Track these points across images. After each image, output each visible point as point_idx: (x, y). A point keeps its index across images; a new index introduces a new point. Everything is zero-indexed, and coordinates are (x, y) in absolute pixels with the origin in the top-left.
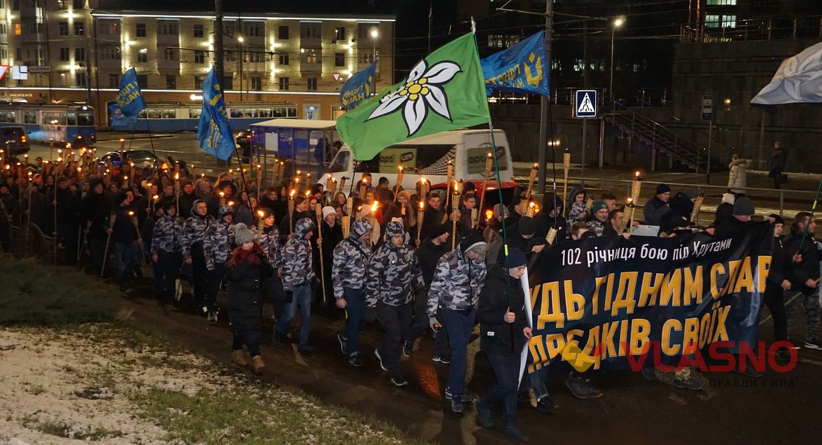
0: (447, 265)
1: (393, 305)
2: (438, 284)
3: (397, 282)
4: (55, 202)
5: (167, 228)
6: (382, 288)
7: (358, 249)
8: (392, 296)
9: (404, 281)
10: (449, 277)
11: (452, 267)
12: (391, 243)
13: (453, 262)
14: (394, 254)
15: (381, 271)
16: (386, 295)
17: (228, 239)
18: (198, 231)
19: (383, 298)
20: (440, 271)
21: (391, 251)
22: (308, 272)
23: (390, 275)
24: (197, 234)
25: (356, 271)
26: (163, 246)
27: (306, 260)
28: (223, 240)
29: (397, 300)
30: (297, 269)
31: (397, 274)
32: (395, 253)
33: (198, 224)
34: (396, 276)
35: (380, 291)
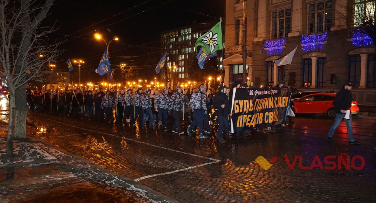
0: (195, 94)
1: (177, 111)
2: (192, 100)
3: (178, 104)
4: (65, 97)
5: (107, 98)
7: (164, 96)
9: (181, 104)
11: (196, 95)
12: (178, 91)
13: (197, 94)
14: (178, 95)
15: (174, 100)
19: (174, 108)
20: (193, 96)
22: (150, 105)
25: (162, 102)
26: (105, 104)
27: (149, 101)
29: (178, 109)
30: (146, 104)
31: (179, 101)
35: (173, 106)
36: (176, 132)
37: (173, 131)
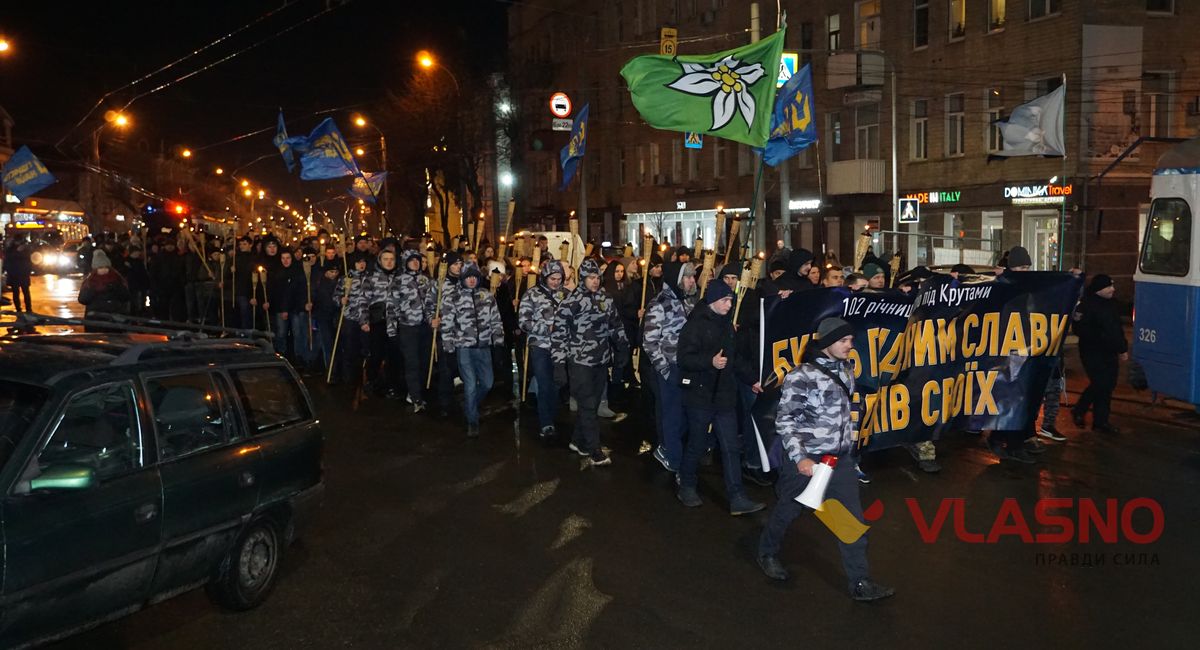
0: (660, 307)
1: (586, 364)
2: (655, 332)
3: (590, 335)
6: (572, 343)
7: (549, 296)
8: (585, 353)
9: (599, 334)
10: (665, 322)
11: (666, 310)
12: (584, 285)
13: (666, 303)
14: (587, 300)
15: (569, 320)
16: (578, 351)
17: (419, 293)
18: (378, 288)
19: (574, 356)
20: (654, 317)
21: (585, 295)
22: (481, 331)
23: (583, 325)
24: (377, 292)
27: (474, 315)
28: (413, 294)
29: (590, 358)
30: (462, 327)
31: (591, 325)
32: (589, 299)
33: (380, 279)
34: (589, 327)
35: (570, 346)
36: (582, 454)
37: (572, 447)
